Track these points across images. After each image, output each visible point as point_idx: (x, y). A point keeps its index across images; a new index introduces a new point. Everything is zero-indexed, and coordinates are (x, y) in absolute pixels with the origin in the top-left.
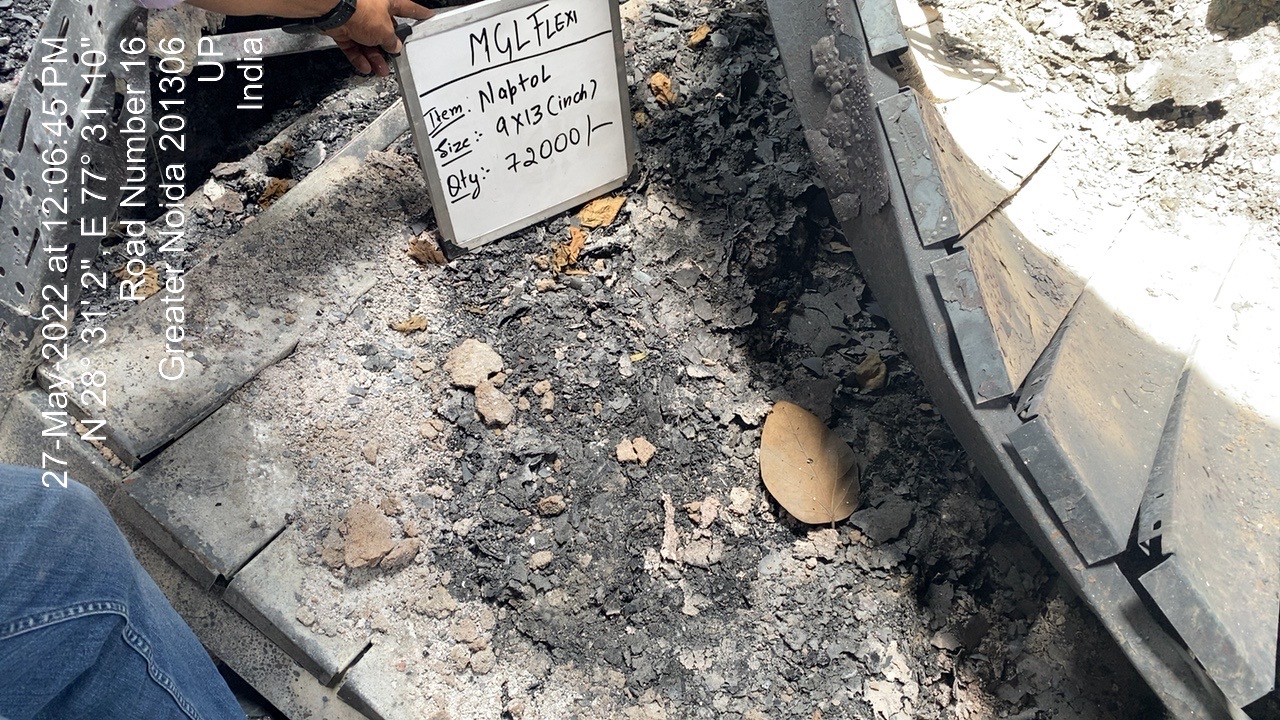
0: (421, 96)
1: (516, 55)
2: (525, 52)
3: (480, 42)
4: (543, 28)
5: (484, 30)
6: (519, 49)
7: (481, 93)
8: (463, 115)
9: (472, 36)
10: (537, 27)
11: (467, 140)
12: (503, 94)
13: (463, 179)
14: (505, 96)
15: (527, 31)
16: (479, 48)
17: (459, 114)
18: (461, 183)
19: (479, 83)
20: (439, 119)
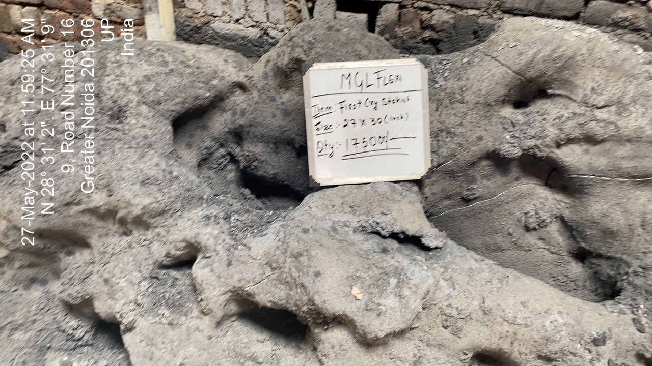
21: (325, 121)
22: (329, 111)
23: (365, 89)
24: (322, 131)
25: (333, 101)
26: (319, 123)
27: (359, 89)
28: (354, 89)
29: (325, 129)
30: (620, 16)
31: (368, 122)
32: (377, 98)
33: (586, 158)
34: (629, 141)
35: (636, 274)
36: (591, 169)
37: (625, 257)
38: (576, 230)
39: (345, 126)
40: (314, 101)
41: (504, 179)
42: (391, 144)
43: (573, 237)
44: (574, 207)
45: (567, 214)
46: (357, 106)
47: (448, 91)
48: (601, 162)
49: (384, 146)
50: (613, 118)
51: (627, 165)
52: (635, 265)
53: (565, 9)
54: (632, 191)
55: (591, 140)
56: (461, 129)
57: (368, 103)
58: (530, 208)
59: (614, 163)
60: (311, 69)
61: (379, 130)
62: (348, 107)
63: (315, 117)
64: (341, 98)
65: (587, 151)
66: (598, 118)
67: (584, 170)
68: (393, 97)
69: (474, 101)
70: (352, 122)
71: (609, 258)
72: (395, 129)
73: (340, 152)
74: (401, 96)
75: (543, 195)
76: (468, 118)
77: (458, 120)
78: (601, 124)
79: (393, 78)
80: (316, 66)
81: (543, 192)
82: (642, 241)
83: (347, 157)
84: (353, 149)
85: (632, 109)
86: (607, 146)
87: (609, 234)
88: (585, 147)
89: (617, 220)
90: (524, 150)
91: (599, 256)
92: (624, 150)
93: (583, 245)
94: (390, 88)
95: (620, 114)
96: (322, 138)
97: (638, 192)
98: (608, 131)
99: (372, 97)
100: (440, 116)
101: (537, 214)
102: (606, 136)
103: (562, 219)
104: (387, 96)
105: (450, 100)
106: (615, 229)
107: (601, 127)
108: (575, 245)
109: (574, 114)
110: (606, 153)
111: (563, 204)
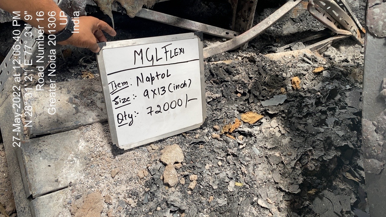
0: (108, 75)
1: (155, 63)
2: (159, 62)
3: (139, 55)
4: (169, 53)
5: (141, 50)
6: (157, 60)
7: (138, 78)
8: (128, 86)
9: (135, 51)
10: (166, 52)
11: (129, 98)
12: (148, 79)
13: (125, 116)
14: (149, 80)
15: (161, 53)
16: (138, 57)
17: (126, 86)
18: (124, 118)
19: (137, 73)
20: (116, 86)
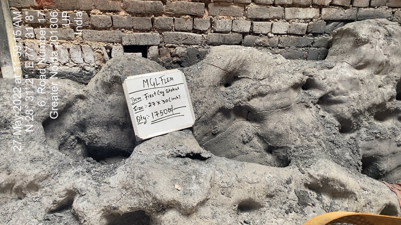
21: (138, 105)
22: (140, 100)
23: (156, 86)
24: (138, 111)
25: (141, 95)
26: (136, 106)
27: (153, 87)
28: (151, 87)
29: (139, 109)
30: (258, 41)
31: (161, 102)
32: (163, 90)
33: (261, 103)
34: (276, 92)
35: (294, 151)
36: (264, 108)
37: (288, 145)
38: (265, 138)
39: (149, 106)
40: (131, 96)
41: (229, 121)
42: (175, 112)
43: (265, 142)
44: (261, 127)
45: (260, 131)
46: (154, 95)
47: (195, 82)
48: (268, 104)
49: (171, 113)
50: (268, 83)
51: (278, 103)
52: (293, 147)
53: (235, 40)
54: (283, 114)
55: (261, 95)
56: (205, 99)
57: (159, 93)
58: (243, 132)
59: (273, 103)
60: (126, 79)
61: (167, 105)
62: (149, 96)
63: (133, 104)
64: (145, 92)
65: (261, 100)
66: (262, 84)
67: (262, 109)
68: (171, 88)
69: (208, 86)
70: (153, 103)
71: (282, 148)
72: (175, 104)
73: (150, 120)
74: (174, 87)
75: (247, 125)
76: (207, 93)
77: (203, 96)
78: (264, 87)
79: (169, 79)
80: (129, 78)
81: (247, 124)
82: (293, 136)
83: (153, 122)
84: (156, 118)
85: (274, 78)
86: (269, 96)
87: (279, 136)
88: (260, 98)
89: (281, 129)
90: (235, 104)
91: (278, 148)
92: (276, 96)
93: (270, 144)
94: (168, 84)
95: (270, 81)
96: (139, 114)
97: (286, 114)
98: (267, 89)
99: (161, 90)
100: (194, 95)
101: (247, 134)
102: (267, 92)
103: (257, 135)
104: (168, 88)
105: (197, 87)
106: (281, 133)
107: (264, 88)
108: (266, 145)
109: (252, 84)
110: (269, 99)
111: (257, 127)
